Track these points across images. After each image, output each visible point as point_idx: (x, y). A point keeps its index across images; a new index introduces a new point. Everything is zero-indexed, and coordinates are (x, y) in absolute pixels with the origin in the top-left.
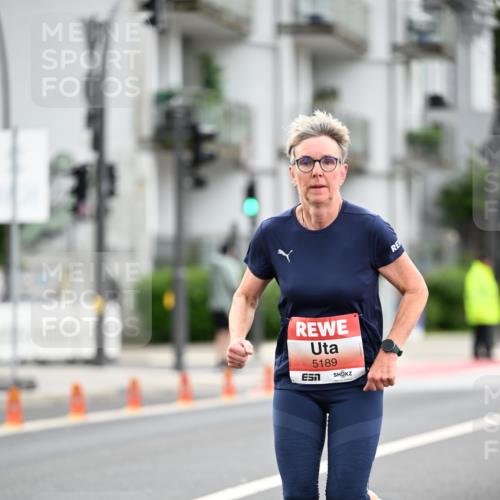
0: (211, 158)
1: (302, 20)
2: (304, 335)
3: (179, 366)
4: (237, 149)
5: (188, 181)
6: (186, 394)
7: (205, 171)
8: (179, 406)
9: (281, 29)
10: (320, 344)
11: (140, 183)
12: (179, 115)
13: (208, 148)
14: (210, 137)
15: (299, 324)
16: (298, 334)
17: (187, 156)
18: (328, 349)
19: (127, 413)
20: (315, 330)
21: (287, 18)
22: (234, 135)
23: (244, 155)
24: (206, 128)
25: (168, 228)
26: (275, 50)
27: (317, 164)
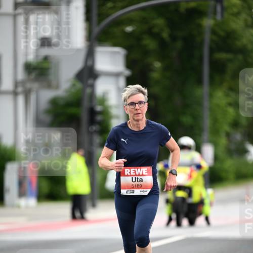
15: (126, 170)
18: (139, 180)
27: (137, 105)
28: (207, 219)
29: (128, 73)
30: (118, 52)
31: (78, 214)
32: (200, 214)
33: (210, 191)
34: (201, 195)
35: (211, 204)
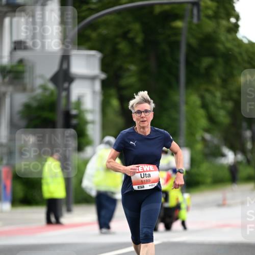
18: (147, 176)
27: (143, 113)
28: (183, 223)
29: (103, 76)
30: (94, 56)
31: (53, 219)
32: (177, 219)
33: (187, 196)
34: (177, 199)
35: (188, 209)
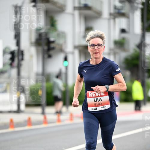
0: (53, 48)
1: (82, 6)
2: (92, 96)
3: (43, 113)
4: (61, 45)
5: (46, 56)
6: (45, 122)
7: (51, 52)
8: (43, 126)
9: (75, 8)
10: (96, 99)
11: (31, 56)
12: (43, 35)
13: (52, 45)
14: (53, 42)
15: (90, 93)
16: (90, 96)
17: (46, 48)
18: (99, 100)
19: (27, 128)
20: (94, 94)
21: (77, 5)
22: (61, 41)
23: (64, 47)
24: (52, 39)
25: (40, 70)
26: (73, 15)
27: (96, 46)
